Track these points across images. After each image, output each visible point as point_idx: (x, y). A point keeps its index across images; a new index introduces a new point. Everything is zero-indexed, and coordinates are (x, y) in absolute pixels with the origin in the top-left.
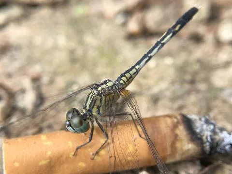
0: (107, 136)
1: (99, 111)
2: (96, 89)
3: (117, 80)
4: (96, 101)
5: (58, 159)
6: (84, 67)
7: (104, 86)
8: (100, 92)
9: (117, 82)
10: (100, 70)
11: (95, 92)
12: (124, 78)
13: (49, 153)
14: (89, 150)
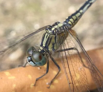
0: (59, 67)
1: (53, 48)
2: (50, 29)
3: (65, 22)
4: (51, 39)
5: (21, 90)
6: (16, 17)
7: (56, 27)
8: (55, 32)
9: (65, 24)
10: (30, 18)
11: (50, 32)
12: (71, 20)
13: (14, 86)
14: (46, 80)
